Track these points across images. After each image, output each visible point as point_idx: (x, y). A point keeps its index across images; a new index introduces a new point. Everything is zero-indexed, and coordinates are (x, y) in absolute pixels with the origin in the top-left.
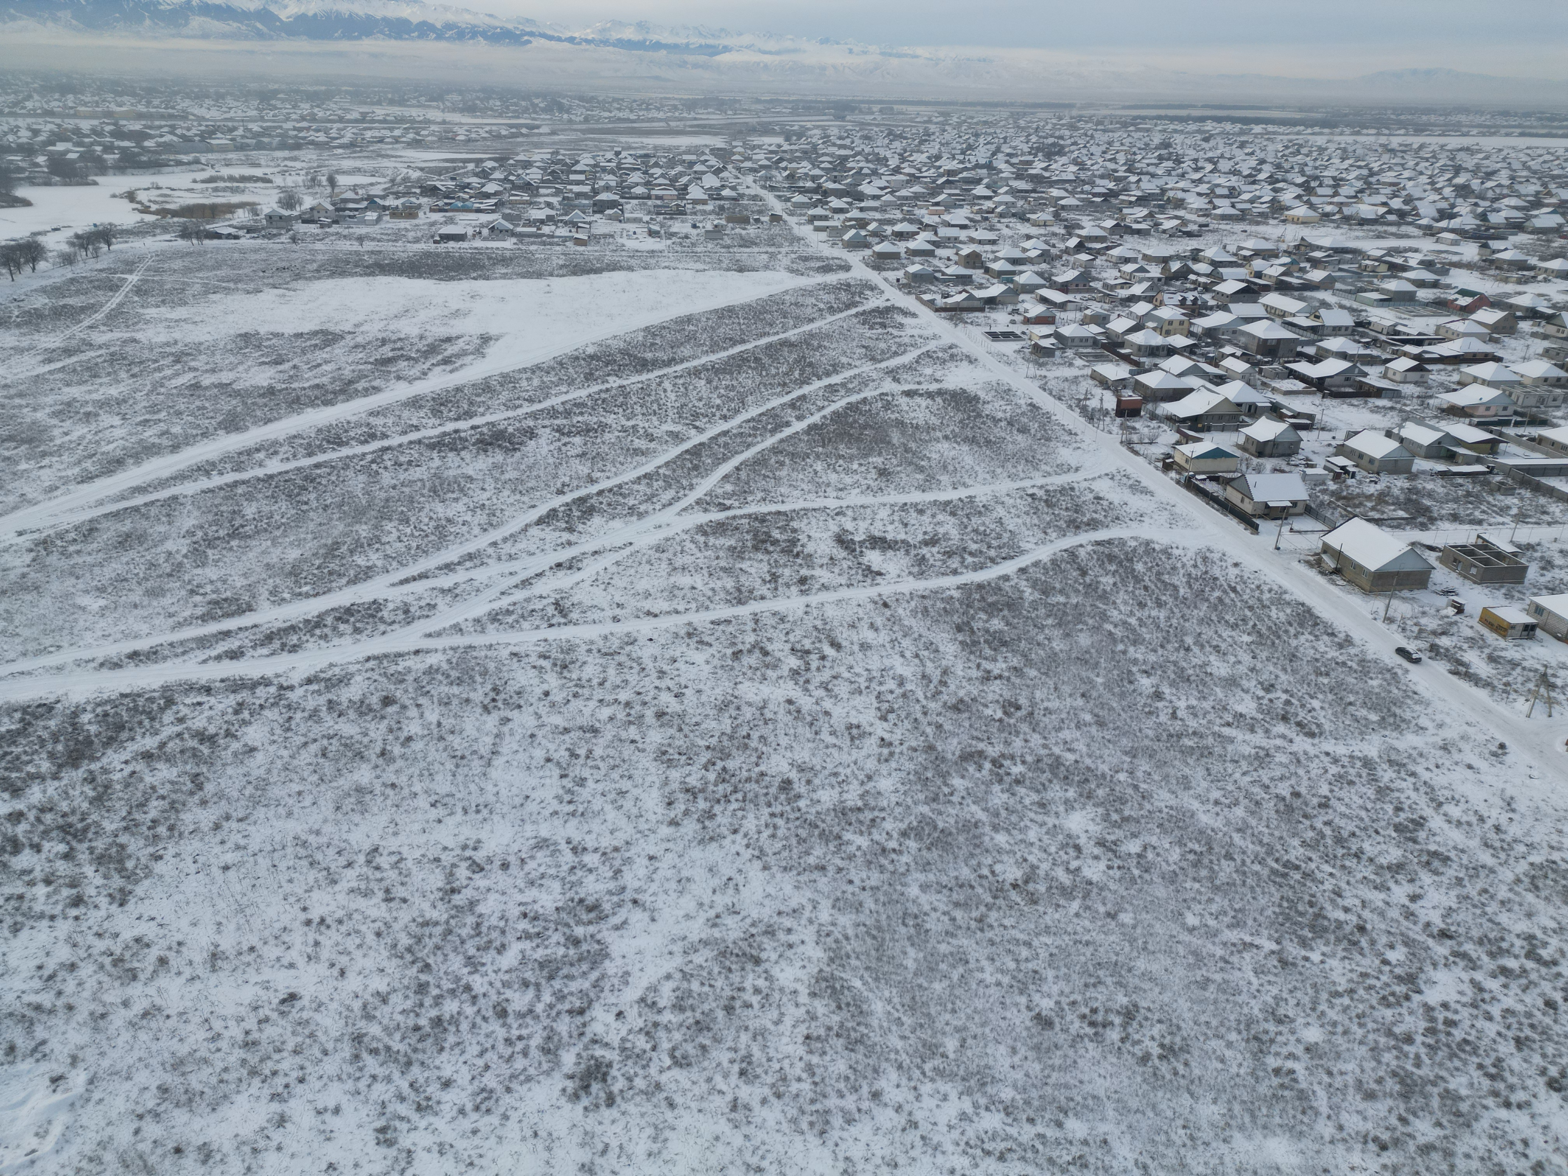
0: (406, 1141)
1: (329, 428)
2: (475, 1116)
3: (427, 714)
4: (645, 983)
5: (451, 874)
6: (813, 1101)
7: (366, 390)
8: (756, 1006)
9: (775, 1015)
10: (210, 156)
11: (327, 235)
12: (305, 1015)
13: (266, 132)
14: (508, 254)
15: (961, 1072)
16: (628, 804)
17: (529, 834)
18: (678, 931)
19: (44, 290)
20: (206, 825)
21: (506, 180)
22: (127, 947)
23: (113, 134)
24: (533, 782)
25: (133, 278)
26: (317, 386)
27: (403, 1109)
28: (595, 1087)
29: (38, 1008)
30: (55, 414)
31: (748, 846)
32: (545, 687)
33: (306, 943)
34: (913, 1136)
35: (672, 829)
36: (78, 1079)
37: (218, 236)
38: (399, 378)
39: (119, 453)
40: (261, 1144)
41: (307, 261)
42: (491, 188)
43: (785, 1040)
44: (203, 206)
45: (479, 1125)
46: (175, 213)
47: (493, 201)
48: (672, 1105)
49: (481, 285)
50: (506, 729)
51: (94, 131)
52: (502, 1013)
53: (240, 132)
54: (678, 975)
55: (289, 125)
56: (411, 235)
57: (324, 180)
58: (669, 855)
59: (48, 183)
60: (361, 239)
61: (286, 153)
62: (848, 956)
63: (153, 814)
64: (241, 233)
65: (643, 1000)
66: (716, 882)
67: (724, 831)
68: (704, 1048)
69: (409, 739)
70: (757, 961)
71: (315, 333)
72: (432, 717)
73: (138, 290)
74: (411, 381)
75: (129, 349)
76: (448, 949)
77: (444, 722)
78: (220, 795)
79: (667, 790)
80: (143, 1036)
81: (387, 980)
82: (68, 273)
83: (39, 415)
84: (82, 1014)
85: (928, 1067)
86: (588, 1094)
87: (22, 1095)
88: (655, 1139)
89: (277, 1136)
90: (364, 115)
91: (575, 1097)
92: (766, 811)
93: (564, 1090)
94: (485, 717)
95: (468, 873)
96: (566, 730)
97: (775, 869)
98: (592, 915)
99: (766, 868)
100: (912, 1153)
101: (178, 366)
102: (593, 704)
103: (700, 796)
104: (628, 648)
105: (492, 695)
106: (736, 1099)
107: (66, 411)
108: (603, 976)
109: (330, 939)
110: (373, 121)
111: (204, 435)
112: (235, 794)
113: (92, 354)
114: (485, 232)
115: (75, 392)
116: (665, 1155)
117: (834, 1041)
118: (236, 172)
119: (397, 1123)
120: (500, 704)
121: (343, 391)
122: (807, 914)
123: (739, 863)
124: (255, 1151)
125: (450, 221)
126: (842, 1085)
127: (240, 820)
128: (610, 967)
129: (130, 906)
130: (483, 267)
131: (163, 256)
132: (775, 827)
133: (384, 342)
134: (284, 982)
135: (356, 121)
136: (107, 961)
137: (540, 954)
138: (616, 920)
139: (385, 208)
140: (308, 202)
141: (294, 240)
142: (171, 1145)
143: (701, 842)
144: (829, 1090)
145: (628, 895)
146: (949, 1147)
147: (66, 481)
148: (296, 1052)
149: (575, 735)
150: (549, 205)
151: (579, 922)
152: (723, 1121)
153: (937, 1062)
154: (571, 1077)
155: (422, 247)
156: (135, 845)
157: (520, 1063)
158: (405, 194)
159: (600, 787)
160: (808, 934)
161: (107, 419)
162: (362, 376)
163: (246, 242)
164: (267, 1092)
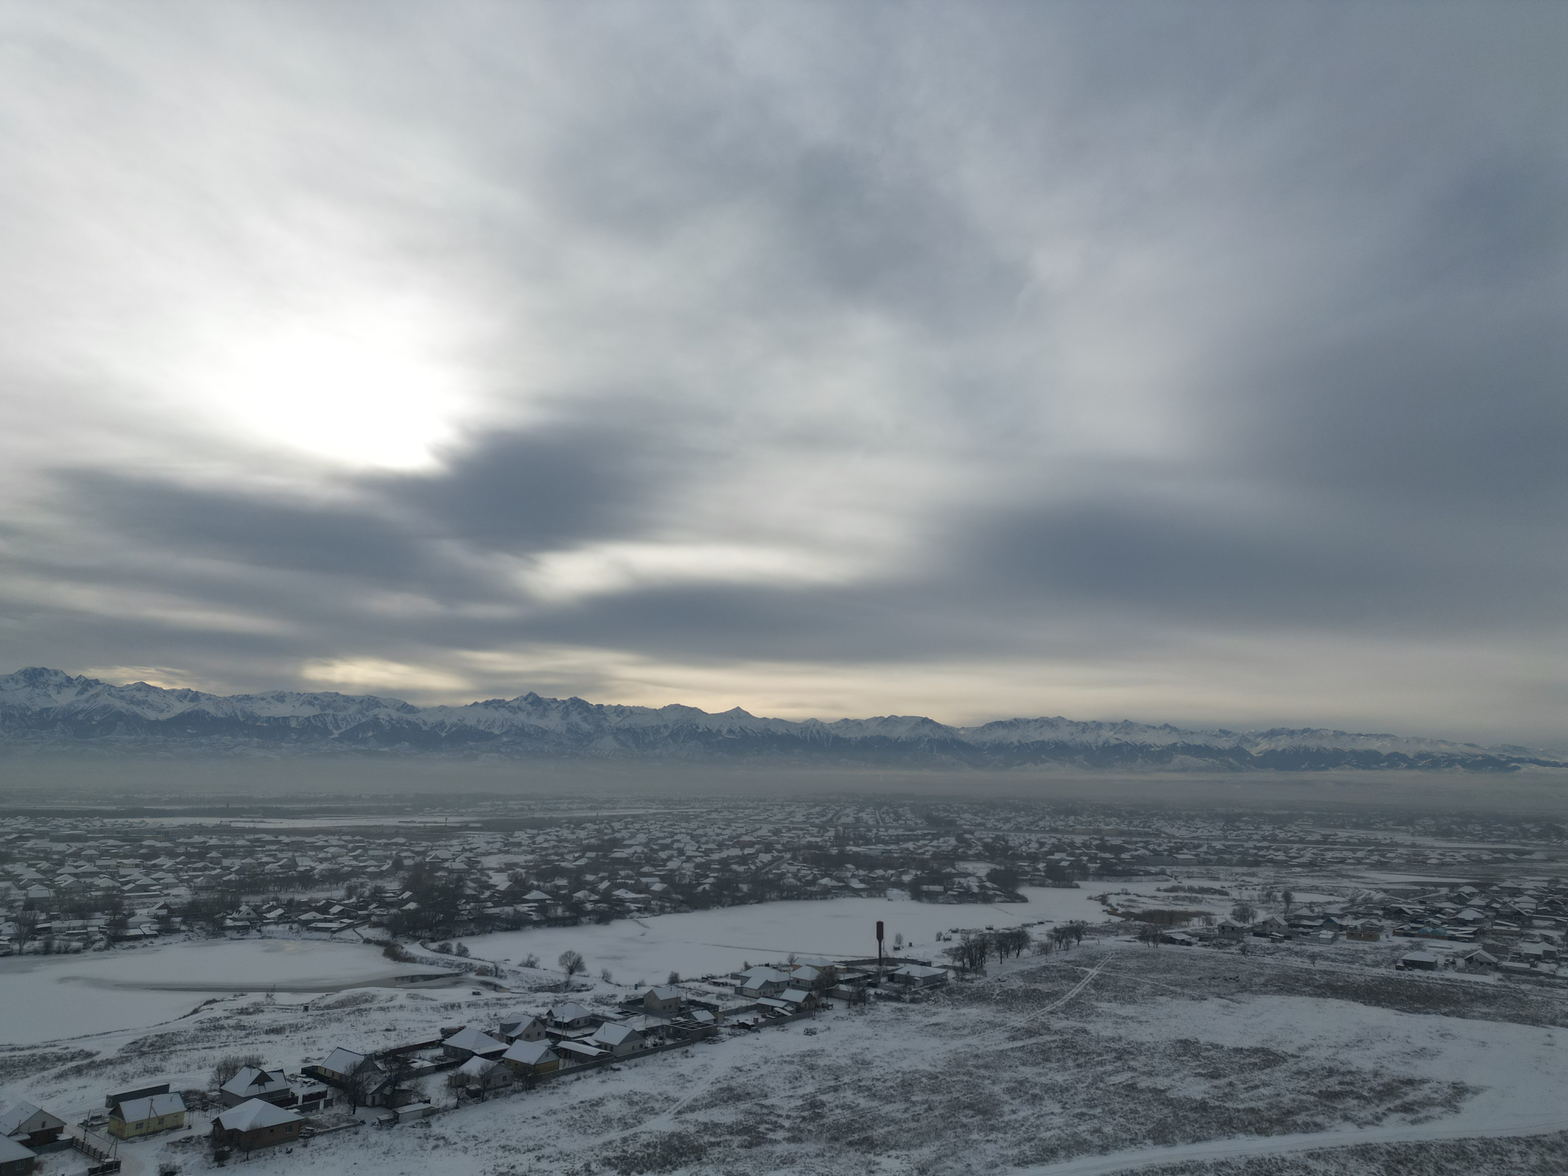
1: (1261, 1162)
7: (1306, 1124)
10: (1175, 868)
11: (1278, 949)
13: (1227, 850)
14: (1490, 991)
19: (1021, 974)
21: (1488, 907)
23: (1098, 847)
25: (1093, 972)
26: (1252, 1110)
30: (1009, 1091)
37: (1172, 941)
38: (1346, 1118)
39: (1054, 1142)
41: (1255, 974)
42: (1468, 914)
44: (1162, 913)
46: (1138, 917)
47: (1470, 929)
49: (1453, 1023)
51: (1085, 845)
53: (1204, 849)
55: (1250, 844)
56: (1369, 958)
57: (1279, 895)
59: (1042, 885)
60: (1313, 957)
61: (1244, 869)
64: (1193, 940)
71: (1256, 1051)
73: (1097, 984)
74: (1361, 1124)
75: (1079, 1039)
82: (1043, 961)
83: (997, 1089)
90: (1325, 838)
101: (1119, 1064)
107: (1018, 1089)
110: (1334, 843)
111: (1133, 1141)
113: (1048, 1038)
114: (1461, 962)
115: (1028, 1072)
118: (1196, 883)
121: (1280, 1121)
125: (1418, 947)
130: (1457, 1002)
131: (1121, 955)
133: (1331, 1072)
135: (1317, 842)
139: (1342, 928)
140: (1262, 916)
141: (1244, 951)
147: (1005, 1160)
150: (1547, 939)
155: (1381, 971)
158: (1365, 915)
161: (1051, 1106)
162: (1303, 1108)
163: (1197, 949)
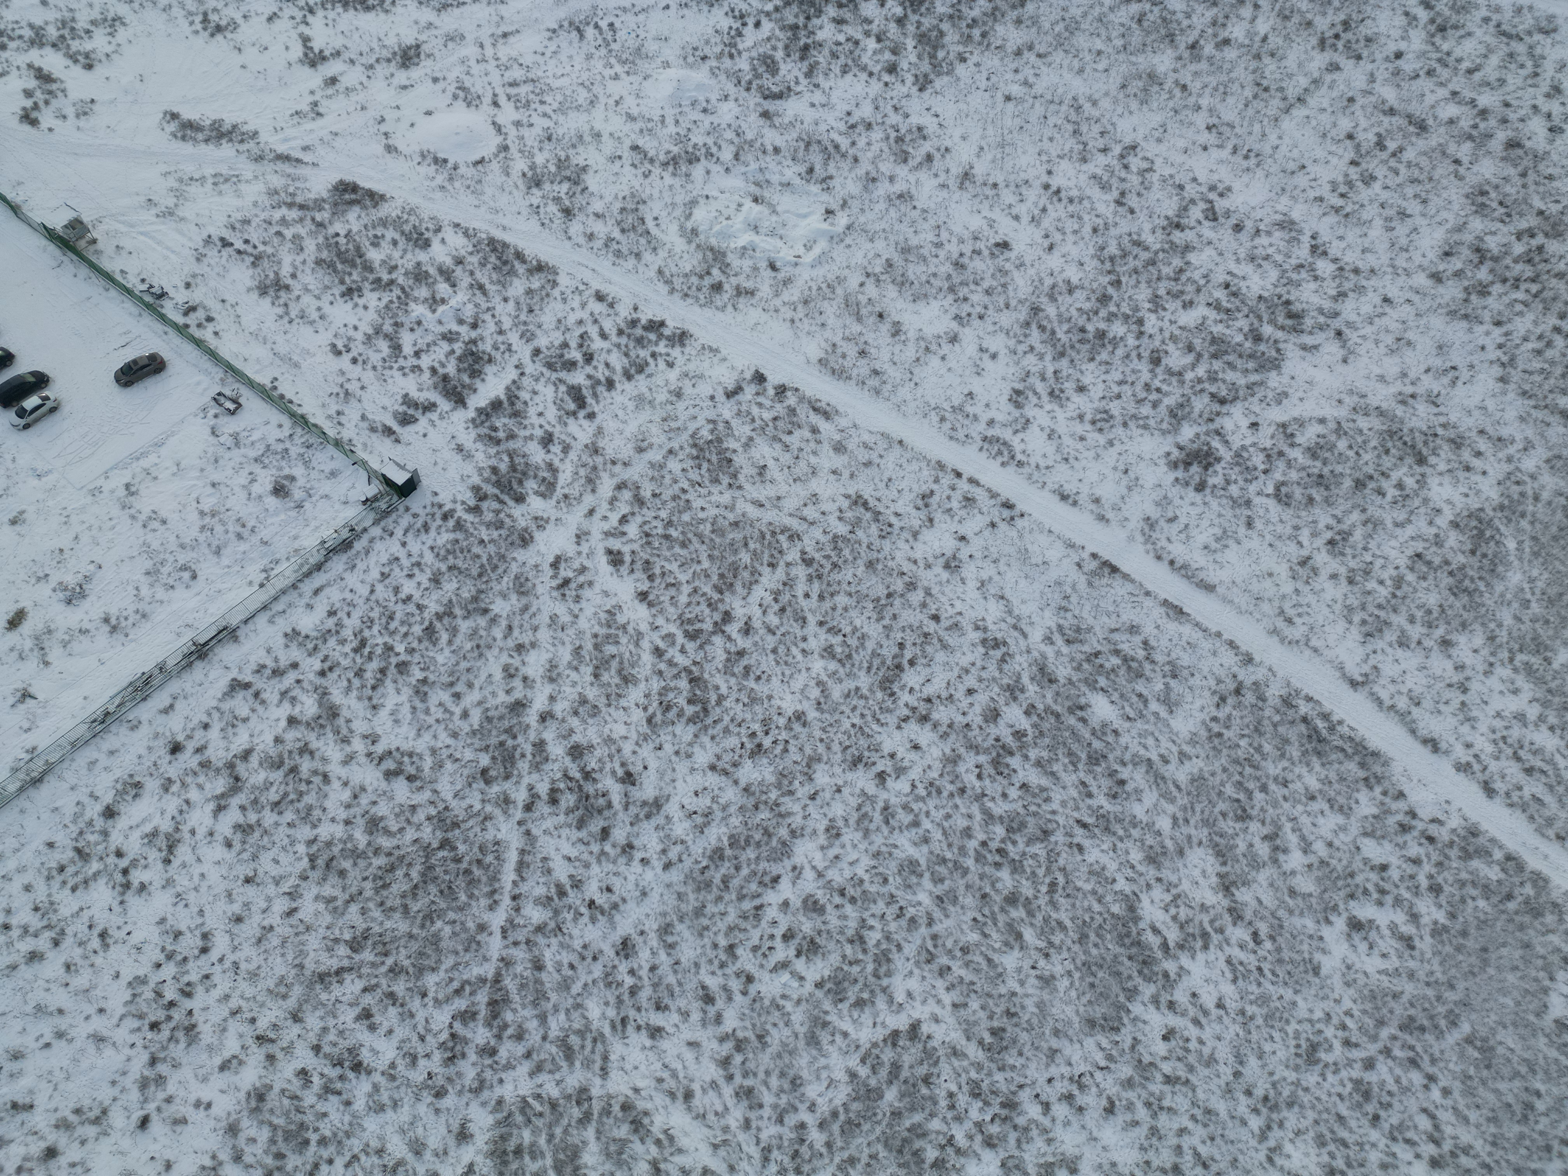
0: (1030, 411)
2: (1089, 427)
3: (1260, 21)
4: (1296, 413)
5: (1185, 209)
6: (1380, 606)
8: (1389, 498)
9: (1401, 516)
12: (1008, 266)
15: (1553, 685)
16: (1402, 230)
17: (1280, 208)
18: (1361, 385)
20: (1011, 47)
22: (910, 131)
24: (1320, 153)
27: (1040, 387)
28: (1195, 469)
29: (837, 147)
31: (1500, 346)
32: (1403, 46)
33: (1036, 204)
34: (1457, 697)
35: (1429, 283)
36: (842, 220)
40: (933, 347)
43: (1394, 543)
45: (1089, 436)
48: (1249, 524)
50: (1328, 78)
52: (1156, 361)
54: (1332, 425)
58: (1407, 308)
62: (1523, 515)
63: (976, 13)
65: (1284, 426)
66: (1437, 362)
67: (1487, 316)
68: (1311, 500)
69: (1226, 42)
70: (1421, 460)
72: (1262, 27)
76: (1143, 278)
77: (1271, 39)
78: (1035, 21)
79: (1456, 237)
80: (893, 213)
81: (1081, 275)
84: (861, 171)
85: (1520, 658)
86: (1186, 469)
87: (805, 211)
88: (1218, 540)
89: (946, 348)
91: (1174, 465)
92: (1553, 321)
93: (1168, 454)
94: (1315, 53)
95: (1200, 216)
96: (1392, 112)
97: (1512, 386)
98: (1289, 322)
99: (1502, 380)
100: (1442, 707)
102: (1443, 93)
103: (1489, 264)
104: (1537, 37)
105: (1339, 28)
106: (1309, 558)
108: (1261, 383)
109: (1057, 211)
112: (1047, 25)
116: (1218, 556)
117: (1442, 575)
119: (1030, 394)
120: (1340, 45)
122: (1511, 450)
123: (1475, 359)
124: (927, 349)
126: (1419, 614)
127: (1039, 56)
128: (1274, 380)
129: (926, 94)
132: (1549, 344)
134: (1006, 228)
136: (893, 135)
137: (1218, 329)
138: (1308, 340)
142: (878, 309)
143: (1452, 313)
144: (1403, 609)
145: (1337, 323)
146: (1483, 727)
148: (988, 292)
149: (1397, 121)
151: (1272, 322)
152: (1285, 566)
153: (1535, 661)
154: (1181, 448)
156: (951, 37)
157: (1146, 410)
159: (1385, 195)
160: (1497, 469)
164: (953, 310)
